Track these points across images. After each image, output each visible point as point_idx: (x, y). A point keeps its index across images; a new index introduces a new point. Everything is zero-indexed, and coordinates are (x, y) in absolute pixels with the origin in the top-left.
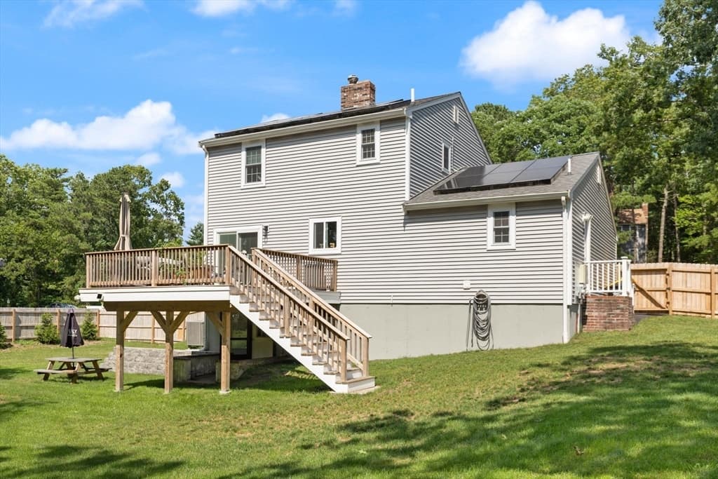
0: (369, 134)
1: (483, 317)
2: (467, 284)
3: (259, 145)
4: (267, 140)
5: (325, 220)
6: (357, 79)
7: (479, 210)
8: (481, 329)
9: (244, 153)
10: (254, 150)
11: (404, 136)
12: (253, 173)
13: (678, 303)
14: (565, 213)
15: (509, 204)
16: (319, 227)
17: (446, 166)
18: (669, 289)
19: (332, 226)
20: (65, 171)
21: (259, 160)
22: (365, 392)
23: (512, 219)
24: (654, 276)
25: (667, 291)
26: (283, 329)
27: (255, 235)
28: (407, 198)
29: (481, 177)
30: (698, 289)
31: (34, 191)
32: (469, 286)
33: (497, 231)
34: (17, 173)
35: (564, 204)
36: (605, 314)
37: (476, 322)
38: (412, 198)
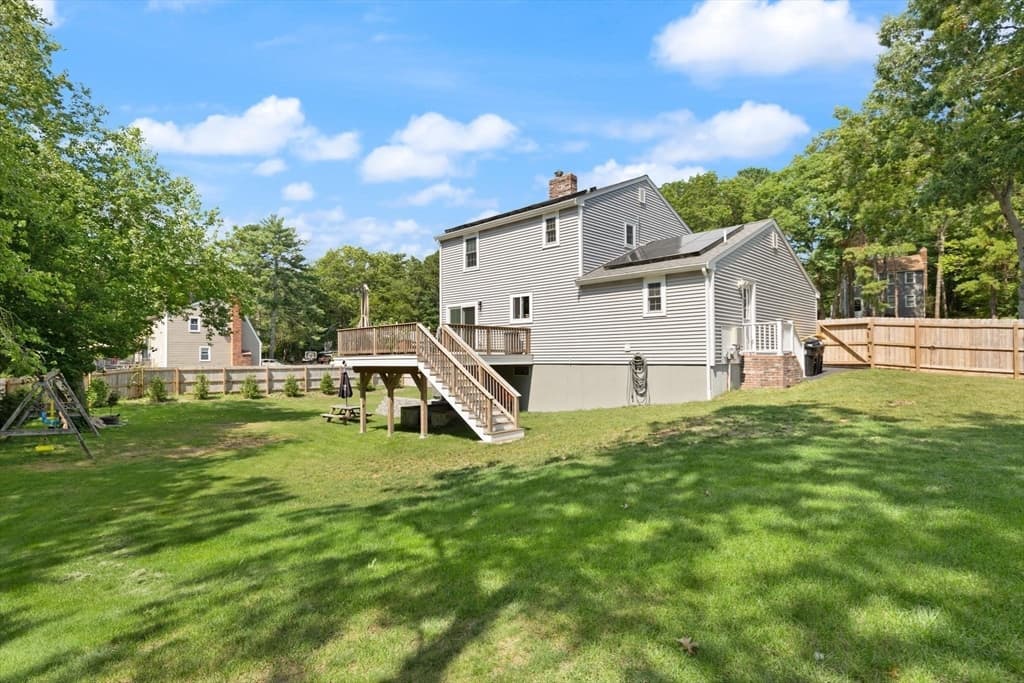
0: (551, 221)
1: (641, 376)
2: (627, 347)
3: (473, 236)
4: (480, 232)
5: (521, 296)
6: (562, 173)
7: (635, 283)
8: (640, 387)
9: (465, 244)
10: (471, 241)
11: (578, 220)
12: (472, 260)
13: (880, 357)
14: (707, 282)
15: (660, 276)
16: (517, 300)
17: (630, 240)
18: (870, 343)
19: (526, 300)
20: (404, 256)
21: (475, 249)
22: (501, 443)
23: (663, 289)
24: (855, 331)
25: (869, 344)
26: (450, 389)
27: (473, 308)
28: (580, 274)
29: (678, 247)
30: (902, 343)
31: (383, 272)
32: (628, 349)
33: (651, 300)
34: (371, 259)
35: (705, 274)
36: (762, 372)
37: (635, 381)
38: (585, 274)
